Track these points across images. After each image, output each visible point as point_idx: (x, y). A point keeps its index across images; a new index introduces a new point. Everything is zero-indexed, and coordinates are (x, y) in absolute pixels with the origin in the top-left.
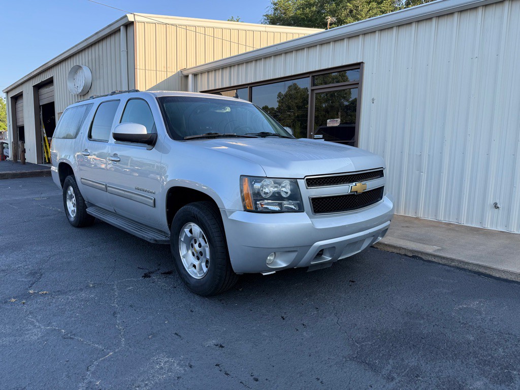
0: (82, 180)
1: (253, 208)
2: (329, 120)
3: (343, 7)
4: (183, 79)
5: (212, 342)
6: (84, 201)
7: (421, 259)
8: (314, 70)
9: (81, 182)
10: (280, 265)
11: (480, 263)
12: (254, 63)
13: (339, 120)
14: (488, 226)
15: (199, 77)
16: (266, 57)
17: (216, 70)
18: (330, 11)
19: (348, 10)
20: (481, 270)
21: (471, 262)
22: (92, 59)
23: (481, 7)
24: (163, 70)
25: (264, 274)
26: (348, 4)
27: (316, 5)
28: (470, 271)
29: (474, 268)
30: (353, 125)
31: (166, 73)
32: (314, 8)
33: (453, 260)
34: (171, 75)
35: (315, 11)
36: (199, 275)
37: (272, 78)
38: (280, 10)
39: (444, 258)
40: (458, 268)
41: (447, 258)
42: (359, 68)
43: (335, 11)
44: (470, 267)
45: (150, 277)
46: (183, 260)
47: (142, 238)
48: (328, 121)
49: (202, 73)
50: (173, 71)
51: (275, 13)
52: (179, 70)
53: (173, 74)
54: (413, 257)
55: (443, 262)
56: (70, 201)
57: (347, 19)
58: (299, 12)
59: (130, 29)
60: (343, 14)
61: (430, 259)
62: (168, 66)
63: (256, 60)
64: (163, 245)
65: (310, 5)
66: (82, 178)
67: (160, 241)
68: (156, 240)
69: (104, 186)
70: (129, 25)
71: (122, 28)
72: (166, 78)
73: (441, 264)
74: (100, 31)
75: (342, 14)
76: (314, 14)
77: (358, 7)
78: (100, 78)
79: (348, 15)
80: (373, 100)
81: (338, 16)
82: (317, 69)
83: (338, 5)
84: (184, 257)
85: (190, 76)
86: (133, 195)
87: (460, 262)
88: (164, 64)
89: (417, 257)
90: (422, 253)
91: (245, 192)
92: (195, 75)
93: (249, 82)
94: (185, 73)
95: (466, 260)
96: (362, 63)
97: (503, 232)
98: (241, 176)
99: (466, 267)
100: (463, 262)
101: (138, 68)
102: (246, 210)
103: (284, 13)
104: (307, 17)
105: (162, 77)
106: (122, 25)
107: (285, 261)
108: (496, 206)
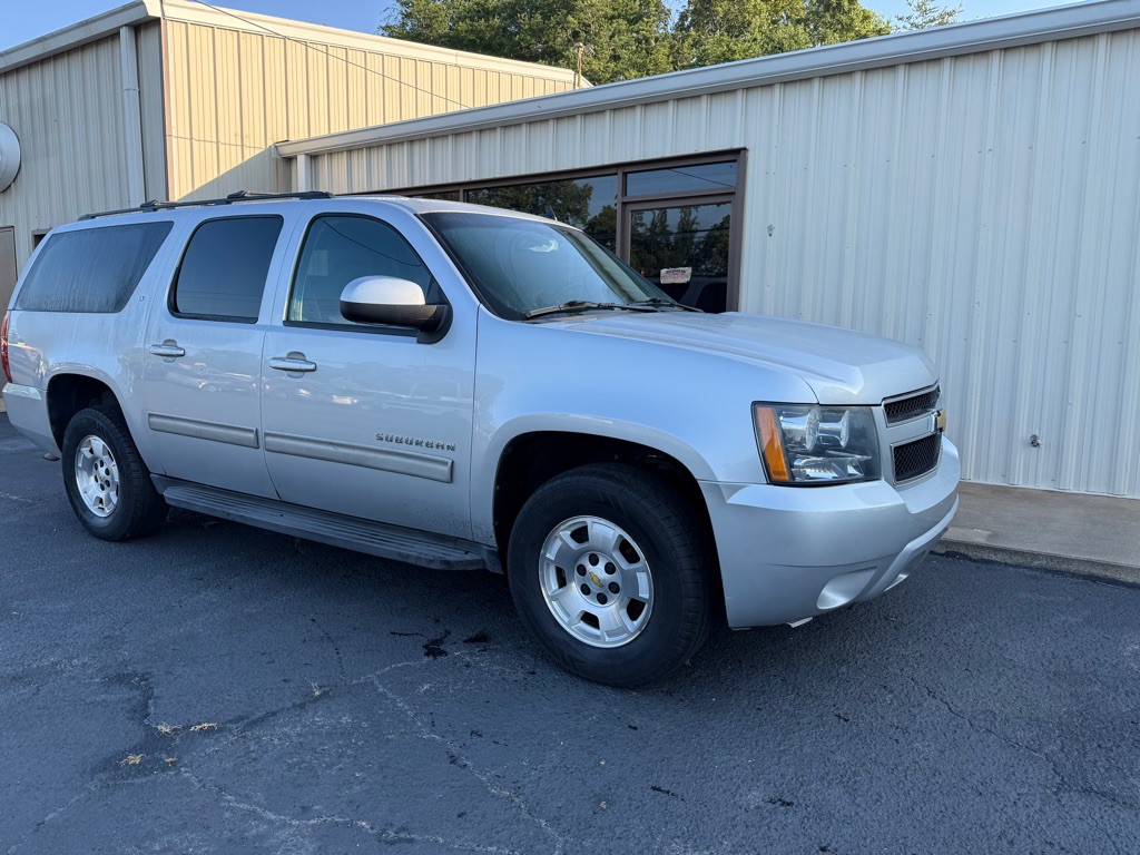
0: (153, 419)
1: (786, 478)
2: (665, 270)
3: (558, 23)
4: (281, 164)
5: (755, 797)
6: (146, 471)
7: (966, 557)
8: (628, 160)
9: (150, 423)
10: (835, 601)
11: (1093, 558)
12: (474, 136)
13: (689, 270)
14: (1020, 483)
15: (324, 163)
16: (509, 125)
17: (370, 147)
18: (530, 29)
19: (570, 32)
20: (1096, 571)
21: (1073, 556)
22: (19, 105)
23: (998, 52)
24: (233, 142)
25: (794, 625)
26: (570, 18)
27: (499, 15)
28: (1074, 575)
29: (1081, 568)
30: (722, 280)
31: (239, 148)
32: (496, 21)
33: (1035, 556)
34: (252, 155)
35: (499, 28)
36: (607, 639)
37: (523, 173)
38: (418, 20)
39: (1016, 553)
40: (1047, 571)
41: (1023, 553)
42: (735, 161)
43: (541, 30)
44: (1073, 568)
45: (443, 653)
46: (553, 607)
47: (397, 558)
48: (663, 271)
49: (331, 153)
50: (256, 146)
51: (404, 25)
52: (270, 143)
53: (258, 152)
54: (948, 554)
55: (1016, 560)
56: (90, 474)
57: (568, 49)
58: (462, 26)
59: (148, 38)
60: (559, 39)
61: (985, 556)
62: (245, 132)
63: (481, 131)
64: (465, 571)
65: (486, 13)
66: (150, 415)
67: (457, 562)
68: (448, 563)
69: (252, 436)
70: (146, 26)
71: (124, 33)
72: (240, 162)
73: (1011, 565)
74: (53, 36)
75: (555, 38)
76: (497, 34)
77: (589, 26)
78: (47, 155)
79: (569, 41)
80: (770, 228)
81: (546, 42)
82: (637, 159)
83: (546, 17)
84: (553, 598)
85: (301, 160)
86: (371, 455)
87: (1052, 558)
88: (235, 128)
89: (957, 553)
90: (967, 545)
91: (766, 440)
92: (313, 157)
93: (462, 179)
94: (287, 151)
95: (1063, 554)
96: (745, 149)
97: (1050, 492)
98: (755, 404)
99: (1064, 567)
100: (1058, 558)
101: (174, 134)
102: (772, 482)
103: (428, 26)
104: (482, 39)
105: (232, 160)
106: (126, 25)
107: (843, 593)
108: (1034, 443)
